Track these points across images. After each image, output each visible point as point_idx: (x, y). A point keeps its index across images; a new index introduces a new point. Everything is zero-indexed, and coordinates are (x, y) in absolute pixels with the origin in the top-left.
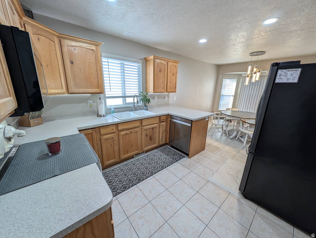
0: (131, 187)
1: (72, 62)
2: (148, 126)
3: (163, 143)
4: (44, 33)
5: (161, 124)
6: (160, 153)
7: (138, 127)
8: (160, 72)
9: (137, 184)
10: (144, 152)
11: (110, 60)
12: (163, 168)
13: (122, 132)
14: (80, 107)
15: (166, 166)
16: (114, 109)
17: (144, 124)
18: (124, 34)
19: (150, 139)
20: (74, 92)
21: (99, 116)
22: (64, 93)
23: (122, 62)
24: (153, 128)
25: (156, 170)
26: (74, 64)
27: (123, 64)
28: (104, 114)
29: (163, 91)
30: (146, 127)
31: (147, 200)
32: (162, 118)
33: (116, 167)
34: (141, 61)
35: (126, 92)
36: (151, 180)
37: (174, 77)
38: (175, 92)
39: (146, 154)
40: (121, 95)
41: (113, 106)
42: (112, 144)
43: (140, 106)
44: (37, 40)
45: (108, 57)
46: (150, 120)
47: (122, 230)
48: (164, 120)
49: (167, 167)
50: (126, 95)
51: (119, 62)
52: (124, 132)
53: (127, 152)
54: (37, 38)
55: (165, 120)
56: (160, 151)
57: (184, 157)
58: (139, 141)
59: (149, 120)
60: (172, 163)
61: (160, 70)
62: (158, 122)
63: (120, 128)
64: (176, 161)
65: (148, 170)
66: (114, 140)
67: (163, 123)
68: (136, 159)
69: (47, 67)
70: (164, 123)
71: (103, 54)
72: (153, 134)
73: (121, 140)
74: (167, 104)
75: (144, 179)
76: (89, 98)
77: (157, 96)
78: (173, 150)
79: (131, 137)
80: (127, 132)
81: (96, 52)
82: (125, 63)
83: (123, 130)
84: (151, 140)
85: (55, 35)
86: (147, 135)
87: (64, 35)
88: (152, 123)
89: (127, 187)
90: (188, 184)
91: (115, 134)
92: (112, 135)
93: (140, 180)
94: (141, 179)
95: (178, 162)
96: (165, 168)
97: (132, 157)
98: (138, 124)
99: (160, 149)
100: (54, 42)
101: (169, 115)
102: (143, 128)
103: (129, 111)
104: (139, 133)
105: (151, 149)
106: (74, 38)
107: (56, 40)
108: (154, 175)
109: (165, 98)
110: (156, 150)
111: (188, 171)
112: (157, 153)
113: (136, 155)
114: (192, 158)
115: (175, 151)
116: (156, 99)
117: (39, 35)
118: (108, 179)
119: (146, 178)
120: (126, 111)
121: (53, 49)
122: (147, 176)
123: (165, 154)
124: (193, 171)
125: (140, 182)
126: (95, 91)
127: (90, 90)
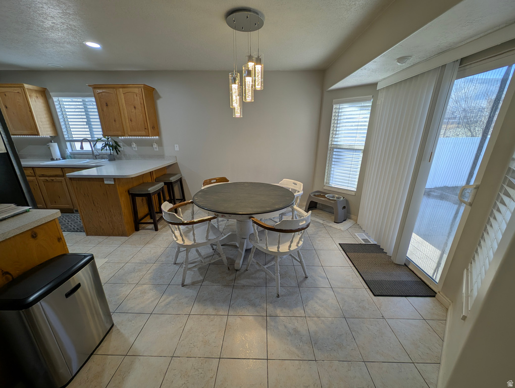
1: (6, 107)
8: (107, 105)
21: (52, 159)
26: (8, 108)
53: (55, 202)
61: (106, 103)
79: (54, 186)
80: (47, 178)
81: (22, 94)
83: (43, 176)
91: (34, 178)
126: (29, 133)
127: (25, 132)
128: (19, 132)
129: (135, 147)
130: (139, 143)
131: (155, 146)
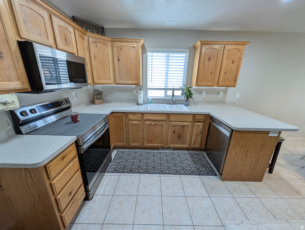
0: (136, 173)
1: (119, 60)
2: (177, 123)
3: (197, 147)
4: (100, 41)
5: (195, 123)
6: (187, 156)
7: (165, 121)
8: (209, 60)
9: (141, 173)
10: (172, 148)
11: (154, 54)
12: (177, 173)
13: (147, 122)
14: (126, 95)
15: (197, 173)
16: (152, 100)
17: (171, 119)
18: (167, 24)
19: (178, 137)
20: (118, 83)
21: (138, 104)
22: (112, 84)
23: (168, 54)
24: (183, 126)
25: (168, 172)
26: (120, 61)
27: (168, 56)
28: (142, 103)
29: (211, 84)
30: (174, 123)
31: (137, 193)
32: (197, 117)
33: (139, 151)
34: (188, 50)
35: (168, 85)
36: (155, 178)
37: (234, 65)
38: (234, 86)
39: (172, 152)
40: (164, 87)
41: (151, 97)
42: (138, 130)
43: (181, 100)
44: (95, 46)
45: (152, 52)
46: (180, 117)
47: (103, 201)
48: (200, 120)
49: (183, 174)
50: (168, 87)
51: (165, 55)
52: (149, 122)
53: (151, 142)
54: (95, 45)
55: (202, 121)
56: (189, 154)
57: (215, 175)
58: (164, 135)
59: (179, 115)
60: (192, 173)
61: (209, 58)
62: (191, 120)
63: (146, 117)
64: (199, 175)
65: (161, 167)
66: (139, 127)
67: (198, 123)
68: (160, 151)
69: (101, 64)
70: (200, 123)
71: (148, 49)
72: (183, 132)
73: (146, 129)
74: (223, 102)
75: (151, 173)
76: (133, 89)
77: (206, 90)
78: (207, 160)
79: (155, 129)
80: (151, 122)
81: (136, 48)
82: (170, 55)
83: (148, 120)
84: (180, 139)
85: (109, 41)
86: (174, 132)
87: (114, 39)
88: (183, 121)
89: (133, 172)
90: (190, 207)
91: (140, 122)
92: (138, 122)
93: (146, 172)
94: (148, 171)
95: (201, 176)
96: (180, 174)
97: (157, 148)
98: (164, 118)
99: (192, 152)
100: (107, 46)
101: (209, 115)
102: (170, 123)
103: (167, 104)
104: (164, 127)
105: (178, 148)
106: (121, 40)
107: (109, 44)
108: (162, 174)
109: (218, 93)
110: (186, 152)
111: (205, 194)
112: (185, 155)
113: (161, 148)
114: (226, 182)
115: (208, 162)
116: (204, 94)
117: (97, 42)
118: (128, 157)
119: (152, 173)
120: (164, 103)
121: (106, 51)
122: (155, 171)
123: (192, 160)
124: (212, 199)
125: (145, 173)
126: (133, 83)
127: (130, 82)
128: (124, 82)
129: (204, 95)
130: (208, 92)
131: (221, 94)
